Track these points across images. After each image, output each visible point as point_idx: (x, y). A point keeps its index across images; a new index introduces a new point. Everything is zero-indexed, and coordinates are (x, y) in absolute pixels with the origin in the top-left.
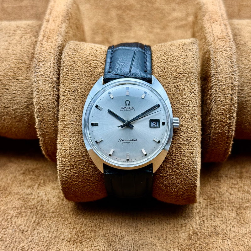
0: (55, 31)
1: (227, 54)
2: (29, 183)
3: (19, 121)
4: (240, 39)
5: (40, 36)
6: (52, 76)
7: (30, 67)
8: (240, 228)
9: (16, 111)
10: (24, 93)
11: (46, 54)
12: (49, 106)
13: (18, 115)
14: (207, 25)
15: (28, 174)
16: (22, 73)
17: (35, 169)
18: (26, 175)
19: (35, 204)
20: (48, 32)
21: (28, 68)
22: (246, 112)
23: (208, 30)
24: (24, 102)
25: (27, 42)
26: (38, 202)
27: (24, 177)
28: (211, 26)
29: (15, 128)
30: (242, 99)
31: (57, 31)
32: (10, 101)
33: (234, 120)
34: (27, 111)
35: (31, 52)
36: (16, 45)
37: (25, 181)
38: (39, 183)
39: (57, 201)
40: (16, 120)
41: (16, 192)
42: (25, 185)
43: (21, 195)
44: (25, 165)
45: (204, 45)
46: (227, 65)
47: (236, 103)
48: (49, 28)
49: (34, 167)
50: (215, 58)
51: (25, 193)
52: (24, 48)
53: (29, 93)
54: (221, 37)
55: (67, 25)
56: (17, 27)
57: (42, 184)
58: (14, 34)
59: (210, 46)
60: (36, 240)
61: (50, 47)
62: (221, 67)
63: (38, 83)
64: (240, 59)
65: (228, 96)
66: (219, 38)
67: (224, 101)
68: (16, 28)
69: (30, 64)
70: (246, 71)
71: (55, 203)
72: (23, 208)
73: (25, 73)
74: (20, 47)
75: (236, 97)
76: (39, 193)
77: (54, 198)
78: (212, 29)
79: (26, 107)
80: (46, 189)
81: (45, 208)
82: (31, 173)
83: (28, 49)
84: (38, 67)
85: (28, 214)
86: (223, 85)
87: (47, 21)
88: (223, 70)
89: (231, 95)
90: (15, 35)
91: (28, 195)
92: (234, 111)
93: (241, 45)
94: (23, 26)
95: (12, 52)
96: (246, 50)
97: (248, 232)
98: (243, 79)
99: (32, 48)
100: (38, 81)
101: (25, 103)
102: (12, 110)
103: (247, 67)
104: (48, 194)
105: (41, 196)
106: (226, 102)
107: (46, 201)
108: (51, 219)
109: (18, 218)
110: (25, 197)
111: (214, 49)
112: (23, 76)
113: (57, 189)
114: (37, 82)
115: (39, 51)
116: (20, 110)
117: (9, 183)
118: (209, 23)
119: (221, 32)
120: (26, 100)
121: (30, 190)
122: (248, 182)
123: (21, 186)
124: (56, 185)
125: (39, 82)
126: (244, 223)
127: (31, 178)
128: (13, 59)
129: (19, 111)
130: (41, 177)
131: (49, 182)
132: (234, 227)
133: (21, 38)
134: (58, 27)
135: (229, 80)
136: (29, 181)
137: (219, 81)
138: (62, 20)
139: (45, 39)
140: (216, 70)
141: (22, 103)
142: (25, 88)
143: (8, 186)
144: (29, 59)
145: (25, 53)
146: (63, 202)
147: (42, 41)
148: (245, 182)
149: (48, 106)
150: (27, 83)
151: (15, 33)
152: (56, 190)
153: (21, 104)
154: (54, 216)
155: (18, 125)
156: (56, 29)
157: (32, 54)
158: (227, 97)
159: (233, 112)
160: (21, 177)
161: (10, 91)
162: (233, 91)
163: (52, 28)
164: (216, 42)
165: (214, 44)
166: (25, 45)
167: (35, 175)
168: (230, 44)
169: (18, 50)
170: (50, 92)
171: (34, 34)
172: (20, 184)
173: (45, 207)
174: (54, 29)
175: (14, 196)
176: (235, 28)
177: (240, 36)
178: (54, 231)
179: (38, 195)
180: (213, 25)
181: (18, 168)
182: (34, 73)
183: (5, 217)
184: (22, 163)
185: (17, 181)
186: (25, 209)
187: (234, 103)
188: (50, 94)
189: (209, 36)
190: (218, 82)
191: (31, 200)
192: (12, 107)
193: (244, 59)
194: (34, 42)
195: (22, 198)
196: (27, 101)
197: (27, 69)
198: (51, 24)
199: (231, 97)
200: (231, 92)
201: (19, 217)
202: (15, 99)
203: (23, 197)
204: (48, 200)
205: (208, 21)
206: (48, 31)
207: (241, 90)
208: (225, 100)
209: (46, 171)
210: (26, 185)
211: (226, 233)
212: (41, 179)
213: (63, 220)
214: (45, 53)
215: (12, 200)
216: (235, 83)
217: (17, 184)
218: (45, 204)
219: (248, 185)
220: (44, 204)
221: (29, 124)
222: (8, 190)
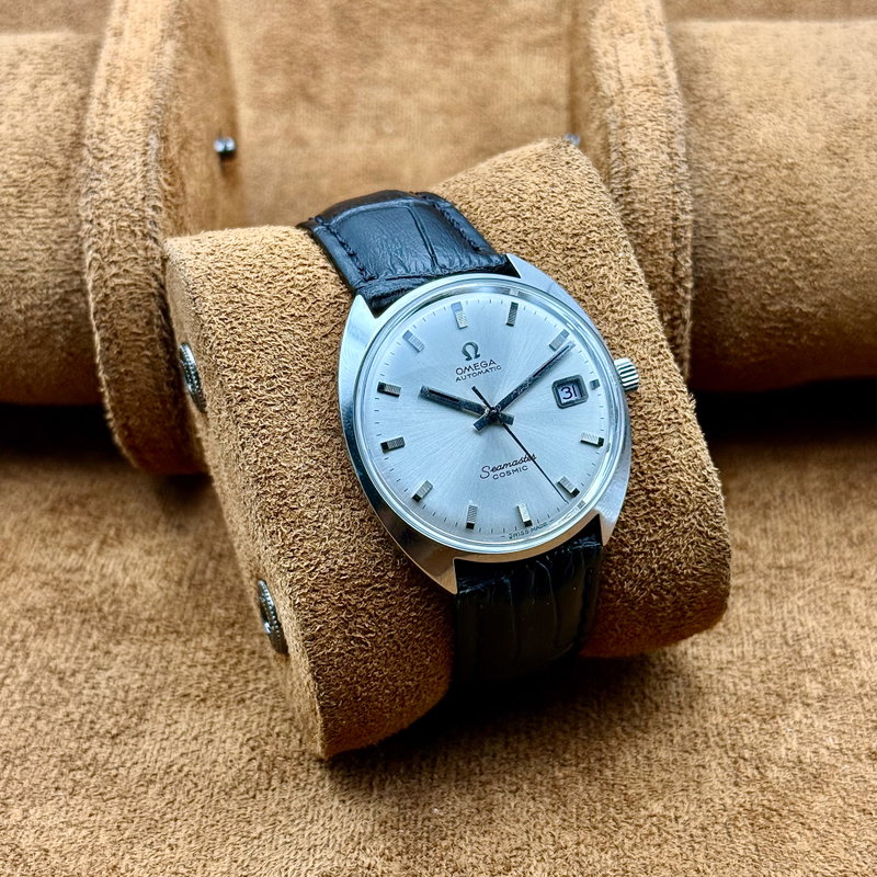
0: (144, 65)
1: (658, 133)
2: (70, 538)
3: (39, 346)
4: (708, 82)
5: (97, 81)
6: (140, 202)
7: (68, 177)
8: (713, 646)
9: (29, 314)
10: (54, 259)
11: (119, 136)
12: (134, 295)
13: (37, 327)
14: (601, 43)
15: (66, 511)
16: (45, 196)
17: (88, 496)
18: (60, 516)
19: (94, 597)
20: (123, 70)
21: (61, 180)
22: (723, 305)
23: (602, 61)
24: (56, 286)
25: (57, 98)
26: (103, 592)
27: (55, 521)
28: (615, 47)
29: (26, 367)
30: (710, 265)
31: (151, 64)
32: (11, 282)
33: (684, 330)
34: (63, 311)
35: (69, 132)
36: (21, 109)
37: (57, 532)
38: (102, 537)
39: (161, 589)
40: (30, 343)
41: (32, 564)
42: (58, 544)
43: (48, 573)
44: (55, 484)
45: (594, 104)
46: (658, 166)
47: (687, 276)
48: (125, 55)
49: (86, 490)
50: (624, 144)
51: (60, 566)
52: (45, 120)
53: (69, 259)
54: (642, 81)
55: (179, 45)
56: (21, 52)
57: (112, 538)
58: (11, 76)
59: (609, 110)
60: (104, 697)
61: (130, 113)
62: (642, 172)
63: (99, 224)
64: (706, 145)
65: (663, 259)
66: (636, 82)
67: (652, 272)
68: (16, 58)
69: (68, 169)
70: (723, 183)
71: (155, 593)
72: (58, 611)
73: (53, 196)
74: (33, 117)
75: (688, 259)
76: (103, 566)
77: (150, 578)
78: (617, 56)
79: (60, 299)
80: (126, 553)
81: (126, 609)
82: (77, 508)
83: (59, 123)
84: (97, 176)
85: (76, 627)
86: (648, 226)
87: (115, 35)
88: (648, 180)
89: (675, 253)
90: (14, 79)
91: (69, 571)
92: (685, 301)
93: (709, 103)
94: (38, 49)
95: (10, 131)
96: (722, 117)
97: (738, 657)
98: (713, 206)
99: (70, 120)
100: (98, 217)
101: (58, 290)
102: (19, 311)
103: (724, 169)
104: (131, 568)
105: (111, 574)
106: (659, 276)
107: (127, 588)
108: (147, 638)
109: (45, 638)
110: (63, 579)
111: (620, 118)
112: (48, 205)
113: (159, 552)
114: (95, 223)
115: (97, 128)
116: (41, 310)
117: (10, 539)
118: (606, 38)
119: (641, 65)
120: (59, 280)
121: (77, 557)
122: (743, 518)
123: (46, 547)
124: (156, 542)
125: (102, 221)
126: (727, 633)
127: (77, 524)
128: (15, 153)
129: (40, 313)
130: (109, 519)
131: (134, 532)
132: (698, 646)
133: (36, 86)
134: (151, 54)
135: (664, 210)
136: (69, 533)
137: (637, 215)
138: (163, 31)
139: (114, 89)
140: (627, 180)
141: (48, 288)
142: (56, 243)
143: (8, 549)
144: (64, 154)
145: (50, 135)
146: (181, 590)
147: (105, 96)
148: (736, 518)
149: (131, 293)
150: (63, 226)
151: (14, 71)
152: (156, 557)
153: (45, 291)
154: (154, 630)
155: (34, 356)
156: (145, 59)
157: (74, 138)
158: (661, 262)
159: (680, 307)
160: (46, 522)
161: (9, 252)
162: (679, 242)
163: (134, 55)
164: (625, 95)
165: (619, 102)
166: (50, 109)
167: (90, 514)
168: (668, 101)
169: (29, 123)
170: (135, 250)
171: (73, 74)
172: (43, 540)
173: (124, 605)
174: (140, 60)
175: (27, 575)
176: (692, 48)
177: (707, 73)
178: (156, 672)
179: (102, 570)
180: (621, 43)
181: (35, 496)
182: (86, 193)
183: (6, 637)
184: (48, 480)
185: (32, 533)
186: (64, 613)
187: (682, 278)
188: (136, 259)
189: (607, 77)
190: (632, 216)
191: (81, 587)
192: (18, 303)
193: (715, 144)
194: (76, 100)
195: (55, 583)
196: (63, 282)
197: (61, 185)
198: (129, 43)
199: (672, 259)
200: (671, 245)
201: (49, 637)
202: (25, 277)
203: (55, 579)
204: (134, 586)
205: (604, 30)
206: (121, 63)
207: (707, 238)
208: (654, 269)
209: (124, 502)
210: (63, 543)
211: (671, 663)
212: (110, 526)
213: (183, 639)
214: (117, 132)
215: (21, 589)
216: (683, 217)
217: (34, 540)
218: (125, 599)
219: (744, 525)
220: (121, 597)
221: (71, 354)
222: (9, 559)
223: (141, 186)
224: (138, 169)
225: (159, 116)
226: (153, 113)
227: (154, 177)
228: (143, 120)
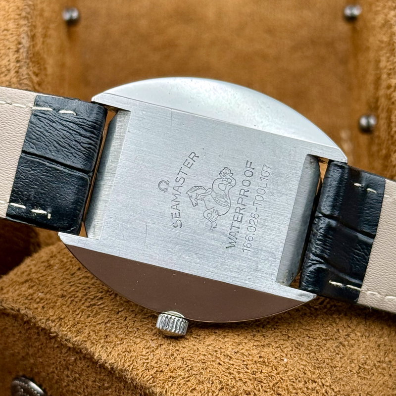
223: (14, 80)
224: (12, 65)
225: (29, 16)
226: (24, 14)
227: (25, 73)
228: (15, 19)
